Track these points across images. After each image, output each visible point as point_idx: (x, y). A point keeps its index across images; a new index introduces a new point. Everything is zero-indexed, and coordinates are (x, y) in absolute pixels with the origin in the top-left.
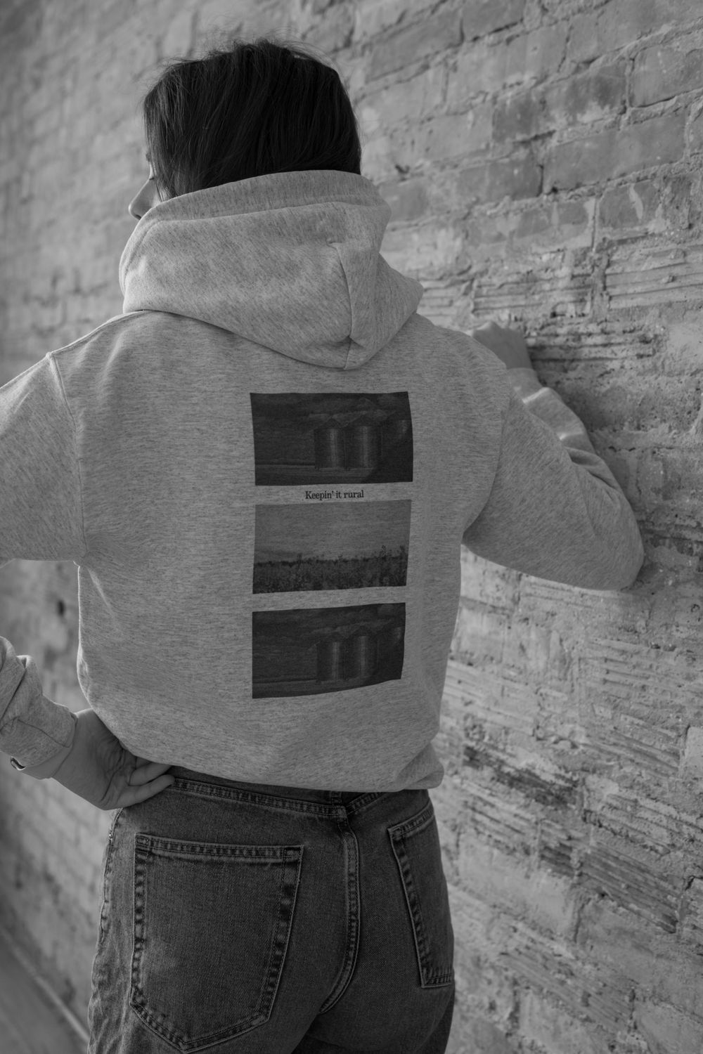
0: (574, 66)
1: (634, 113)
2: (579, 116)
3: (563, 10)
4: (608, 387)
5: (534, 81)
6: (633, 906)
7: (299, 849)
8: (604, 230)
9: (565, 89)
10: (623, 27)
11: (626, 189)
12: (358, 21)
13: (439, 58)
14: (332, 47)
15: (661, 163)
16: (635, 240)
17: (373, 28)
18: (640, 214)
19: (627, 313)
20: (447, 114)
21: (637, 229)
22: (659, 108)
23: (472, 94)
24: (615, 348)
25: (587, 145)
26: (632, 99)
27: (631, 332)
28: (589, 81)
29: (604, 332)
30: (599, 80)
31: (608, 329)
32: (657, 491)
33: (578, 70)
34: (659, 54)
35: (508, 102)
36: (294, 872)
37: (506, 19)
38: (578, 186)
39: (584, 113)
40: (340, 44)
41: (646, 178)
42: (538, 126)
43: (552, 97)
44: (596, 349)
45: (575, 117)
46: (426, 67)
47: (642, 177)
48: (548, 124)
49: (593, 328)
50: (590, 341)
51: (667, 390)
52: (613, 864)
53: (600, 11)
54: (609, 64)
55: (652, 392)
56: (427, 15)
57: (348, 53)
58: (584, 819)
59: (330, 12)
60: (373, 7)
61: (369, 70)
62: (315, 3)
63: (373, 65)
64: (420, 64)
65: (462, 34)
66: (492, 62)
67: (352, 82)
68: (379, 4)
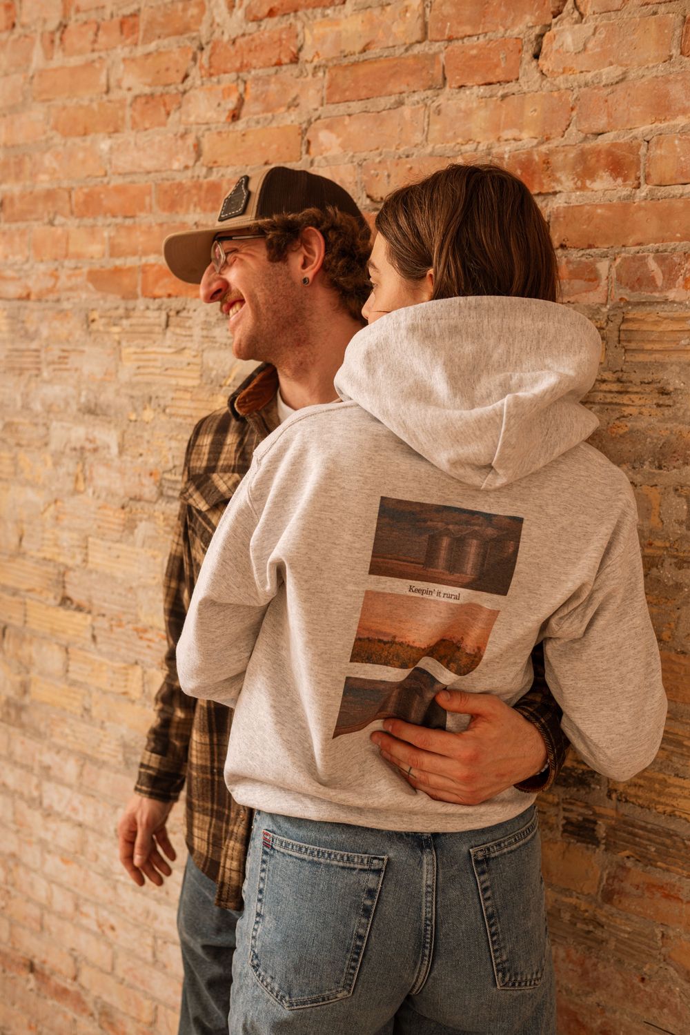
0: (582, 135)
1: (650, 190)
2: (588, 183)
3: (567, 80)
4: (626, 429)
5: (535, 141)
6: (659, 864)
7: (383, 860)
8: (621, 291)
9: (572, 155)
10: (634, 109)
11: (644, 258)
12: (309, 41)
13: (416, 97)
14: (274, 61)
15: (681, 240)
16: (651, 304)
17: (327, 51)
18: (659, 282)
19: (645, 366)
20: (431, 155)
21: (657, 295)
22: (678, 190)
23: (460, 140)
24: (632, 396)
25: (599, 211)
26: (647, 177)
27: (649, 383)
28: (599, 153)
29: (619, 381)
30: (609, 153)
31: (624, 378)
32: (681, 523)
33: (585, 139)
34: (677, 142)
35: (506, 156)
36: (377, 878)
37: (499, 74)
38: (590, 247)
39: (594, 181)
40: (285, 60)
41: (665, 251)
42: (542, 185)
43: (558, 159)
44: (612, 395)
45: (583, 183)
46: (400, 103)
47: (661, 249)
48: (553, 184)
49: (607, 375)
50: (604, 387)
52: (641, 832)
53: (609, 90)
54: (622, 141)
55: (673, 438)
56: (399, 51)
57: (294, 70)
58: (609, 797)
59: (269, 24)
60: (328, 29)
61: (325, 92)
62: (248, 11)
63: (329, 87)
64: (393, 99)
65: (445, 79)
66: (483, 113)
67: (302, 101)
68: (337, 29)
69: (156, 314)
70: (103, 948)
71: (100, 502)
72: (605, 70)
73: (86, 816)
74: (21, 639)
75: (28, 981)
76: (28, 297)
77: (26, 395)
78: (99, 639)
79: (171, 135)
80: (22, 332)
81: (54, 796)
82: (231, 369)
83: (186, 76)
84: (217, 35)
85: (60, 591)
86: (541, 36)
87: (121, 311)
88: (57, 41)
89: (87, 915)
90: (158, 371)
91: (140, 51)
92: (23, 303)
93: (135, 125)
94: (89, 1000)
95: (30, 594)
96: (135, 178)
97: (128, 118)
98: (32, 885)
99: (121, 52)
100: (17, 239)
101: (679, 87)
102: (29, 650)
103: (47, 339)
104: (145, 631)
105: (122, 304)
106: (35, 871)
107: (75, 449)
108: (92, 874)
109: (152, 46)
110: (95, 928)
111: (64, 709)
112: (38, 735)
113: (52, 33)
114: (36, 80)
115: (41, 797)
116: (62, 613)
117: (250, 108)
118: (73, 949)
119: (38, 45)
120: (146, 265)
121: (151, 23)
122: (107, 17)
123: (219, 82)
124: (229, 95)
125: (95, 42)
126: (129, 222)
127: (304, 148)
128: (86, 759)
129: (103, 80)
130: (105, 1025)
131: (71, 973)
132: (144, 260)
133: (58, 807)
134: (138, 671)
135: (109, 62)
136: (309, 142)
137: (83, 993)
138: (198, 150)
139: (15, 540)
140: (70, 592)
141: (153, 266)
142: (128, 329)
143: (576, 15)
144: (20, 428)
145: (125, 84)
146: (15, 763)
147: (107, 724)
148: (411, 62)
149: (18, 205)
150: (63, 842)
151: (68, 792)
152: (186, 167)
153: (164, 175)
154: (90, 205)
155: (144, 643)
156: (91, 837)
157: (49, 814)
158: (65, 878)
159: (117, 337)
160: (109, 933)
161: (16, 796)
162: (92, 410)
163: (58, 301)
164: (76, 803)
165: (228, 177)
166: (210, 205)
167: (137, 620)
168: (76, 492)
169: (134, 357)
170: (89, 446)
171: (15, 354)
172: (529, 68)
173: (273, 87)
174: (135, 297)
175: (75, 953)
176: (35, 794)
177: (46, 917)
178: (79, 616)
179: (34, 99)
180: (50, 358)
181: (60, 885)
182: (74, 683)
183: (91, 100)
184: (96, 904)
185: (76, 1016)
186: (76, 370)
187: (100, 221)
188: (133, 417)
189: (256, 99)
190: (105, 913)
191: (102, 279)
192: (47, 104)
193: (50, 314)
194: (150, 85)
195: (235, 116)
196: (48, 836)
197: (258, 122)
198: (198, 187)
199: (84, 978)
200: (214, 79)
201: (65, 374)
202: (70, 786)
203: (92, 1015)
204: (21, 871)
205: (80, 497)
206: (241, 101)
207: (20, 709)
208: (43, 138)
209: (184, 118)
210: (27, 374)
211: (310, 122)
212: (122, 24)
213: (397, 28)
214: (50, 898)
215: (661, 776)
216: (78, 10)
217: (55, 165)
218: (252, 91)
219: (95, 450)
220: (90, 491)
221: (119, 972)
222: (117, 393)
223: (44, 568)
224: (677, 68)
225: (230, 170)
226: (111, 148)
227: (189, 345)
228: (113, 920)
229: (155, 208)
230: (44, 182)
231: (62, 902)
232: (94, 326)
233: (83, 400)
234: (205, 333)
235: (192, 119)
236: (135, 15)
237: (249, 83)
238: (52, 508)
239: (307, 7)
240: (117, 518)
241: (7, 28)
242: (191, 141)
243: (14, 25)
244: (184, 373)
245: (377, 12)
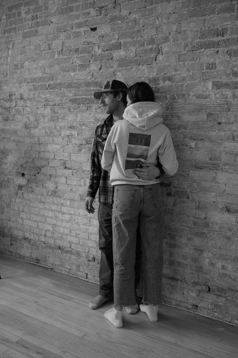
1: (175, 84)
3: (161, 65)
4: (173, 124)
5: (156, 75)
6: (182, 197)
8: (171, 100)
9: (162, 77)
10: (172, 70)
11: (174, 95)
13: (135, 67)
15: (180, 92)
16: (176, 102)
17: (118, 58)
18: (177, 99)
19: (176, 113)
20: (138, 77)
22: (179, 83)
23: (143, 75)
24: (174, 118)
26: (174, 81)
27: (176, 116)
28: (166, 77)
29: (172, 115)
30: (168, 77)
32: (182, 139)
33: (164, 75)
34: (178, 76)
35: (151, 77)
37: (149, 63)
38: (166, 93)
39: (166, 82)
40: (110, 59)
41: (178, 93)
42: (157, 82)
43: (160, 78)
45: (164, 82)
46: (132, 68)
48: (159, 82)
49: (170, 115)
50: (169, 117)
51: (183, 124)
52: (179, 192)
53: (168, 67)
54: (170, 75)
55: (180, 124)
56: (131, 58)
57: (112, 61)
58: (174, 187)
59: (106, 52)
60: (118, 54)
61: (118, 65)
62: (102, 50)
63: (119, 64)
64: (131, 67)
65: (140, 64)
66: (147, 70)
67: (113, 66)
68: (120, 54)
69: (85, 107)
70: (77, 239)
71: (73, 146)
72: (167, 63)
73: (72, 212)
74: (55, 177)
75: (59, 251)
76: (55, 105)
77: (55, 125)
78: (74, 175)
79: (87, 72)
80: (54, 112)
81: (64, 209)
82: (101, 117)
83: (90, 61)
84: (96, 54)
85: (65, 166)
86: (156, 57)
87: (77, 107)
88: (61, 53)
89: (73, 233)
90: (85, 119)
91: (80, 56)
92: (54, 106)
93: (79, 70)
94: (74, 251)
95: (57, 167)
96: (79, 80)
97: (77, 69)
98: (59, 230)
99: (76, 56)
100: (52, 93)
101: (178, 66)
102: (57, 179)
103: (60, 113)
104: (84, 171)
105: (77, 106)
106: (60, 226)
107: (67, 136)
108: (74, 224)
109: (82, 55)
110: (75, 235)
111: (66, 190)
112: (60, 197)
113: (60, 51)
114: (56, 60)
115: (61, 210)
116: (65, 170)
117: (103, 67)
118: (70, 241)
119: (56, 53)
120: (82, 98)
121: (82, 50)
122: (72, 49)
123: (97, 62)
124: (99, 65)
125: (70, 53)
126: (79, 89)
127: (114, 75)
128: (72, 200)
129: (72, 61)
130: (78, 256)
131: (69, 247)
132: (82, 97)
133: (65, 212)
134: (83, 180)
135: (73, 57)
136: (115, 74)
137: (72, 250)
138: (93, 76)
139: (53, 156)
140: (67, 166)
141: (84, 98)
142: (79, 110)
143: (162, 54)
144: (54, 132)
145: (77, 62)
146: (55, 204)
147: (76, 192)
148: (134, 60)
149: (52, 86)
150: (67, 219)
151: (68, 208)
152: (90, 79)
153: (86, 80)
154: (70, 86)
155: (84, 174)
156: (73, 216)
157: (63, 214)
158: (67, 226)
159: (76, 112)
160: (78, 236)
161: (55, 211)
162: (71, 127)
163: (63, 105)
164: (69, 210)
165: (99, 81)
166: (96, 86)
167: (82, 169)
168: (68, 145)
169: (80, 116)
170: (70, 135)
171: (52, 117)
172: (154, 62)
173: (108, 64)
174: (80, 104)
175: (70, 242)
176: (60, 210)
177: (63, 236)
178: (69, 170)
179: (56, 64)
180: (61, 117)
181: (66, 228)
182: (68, 185)
183: (69, 65)
184: (75, 230)
185: (70, 256)
186: (67, 119)
187: (72, 89)
188: (80, 128)
189: (104, 66)
190: (77, 231)
191: (72, 101)
192: (59, 65)
193: (61, 108)
194: (82, 63)
195: (100, 69)
196: (63, 218)
197: (105, 70)
198: (93, 82)
199: (72, 247)
200: (96, 62)
201: (64, 120)
202: (68, 207)
203: (75, 254)
204: (57, 227)
205: (69, 145)
206: (101, 66)
207: (56, 192)
208: (58, 72)
209: (89, 69)
210: (55, 121)
211: (115, 71)
212: (75, 50)
213: (131, 54)
214: (64, 232)
215: (181, 182)
216: (65, 47)
217: (61, 78)
218: (103, 64)
219: (72, 135)
220: (71, 144)
221: (81, 243)
222: (77, 123)
223: (60, 161)
224: (178, 64)
225: (100, 79)
226: (74, 75)
227: (92, 113)
228: (79, 233)
229: (84, 86)
230: (59, 81)
231: (67, 231)
232: (71, 110)
233: (69, 125)
234: (95, 111)
235: (91, 69)
236: (78, 48)
237: (103, 63)
238: (62, 149)
239: (114, 50)
240: (77, 149)
241: (49, 49)
242: (91, 74)
243: (50, 49)
244: (91, 119)
245: (127, 51)
